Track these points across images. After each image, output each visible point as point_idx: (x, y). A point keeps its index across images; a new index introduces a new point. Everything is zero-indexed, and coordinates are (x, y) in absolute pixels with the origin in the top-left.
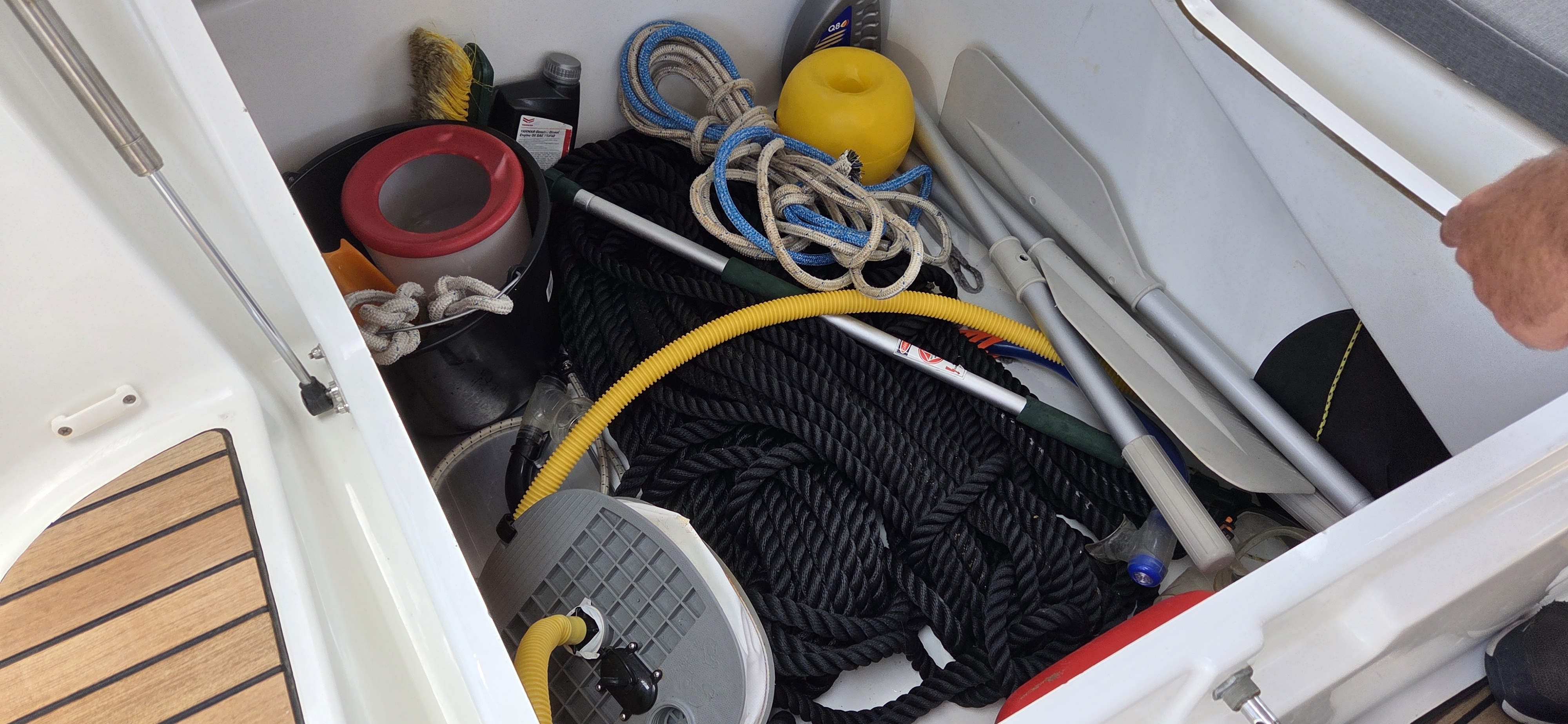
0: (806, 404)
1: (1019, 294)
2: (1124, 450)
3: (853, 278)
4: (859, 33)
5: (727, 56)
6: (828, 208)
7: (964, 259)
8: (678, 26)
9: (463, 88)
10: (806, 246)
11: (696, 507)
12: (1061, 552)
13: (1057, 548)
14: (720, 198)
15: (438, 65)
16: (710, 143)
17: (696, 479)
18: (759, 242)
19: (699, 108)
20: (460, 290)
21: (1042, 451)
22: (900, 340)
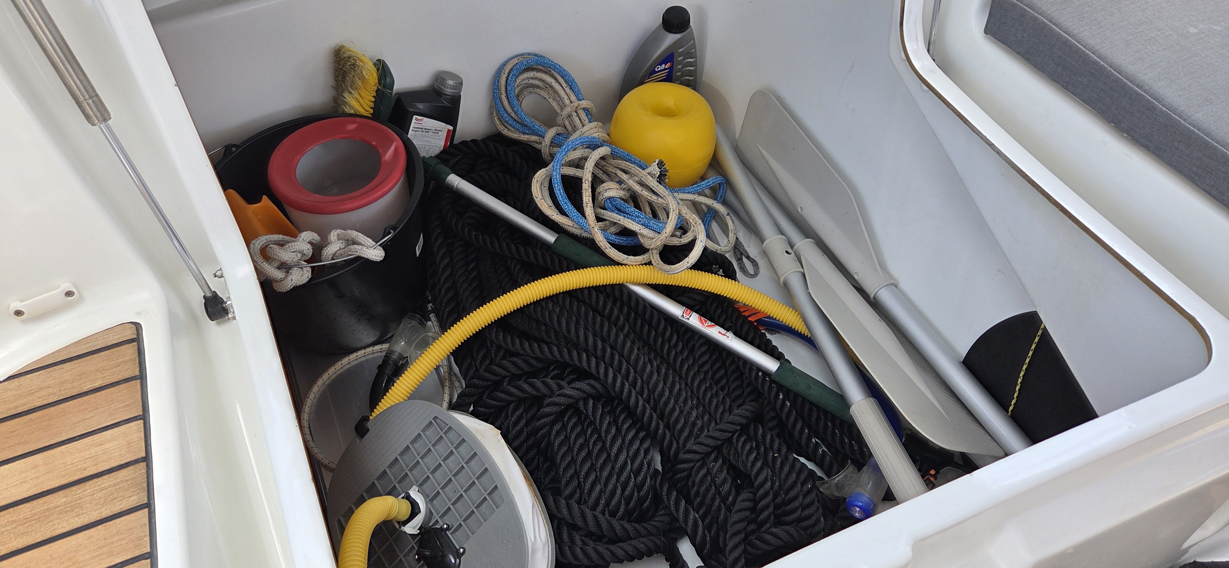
0: (604, 350)
1: (782, 280)
2: (851, 408)
3: (651, 256)
4: (679, 74)
5: (575, 83)
6: (640, 203)
7: (746, 251)
8: (539, 58)
9: (370, 91)
10: (620, 230)
11: (512, 424)
12: (794, 484)
13: (790, 481)
14: (555, 187)
15: (352, 73)
16: (557, 147)
17: (513, 402)
18: (581, 223)
19: (550, 121)
20: (347, 240)
21: (788, 404)
22: (684, 307)
